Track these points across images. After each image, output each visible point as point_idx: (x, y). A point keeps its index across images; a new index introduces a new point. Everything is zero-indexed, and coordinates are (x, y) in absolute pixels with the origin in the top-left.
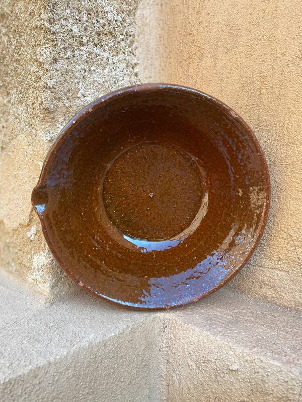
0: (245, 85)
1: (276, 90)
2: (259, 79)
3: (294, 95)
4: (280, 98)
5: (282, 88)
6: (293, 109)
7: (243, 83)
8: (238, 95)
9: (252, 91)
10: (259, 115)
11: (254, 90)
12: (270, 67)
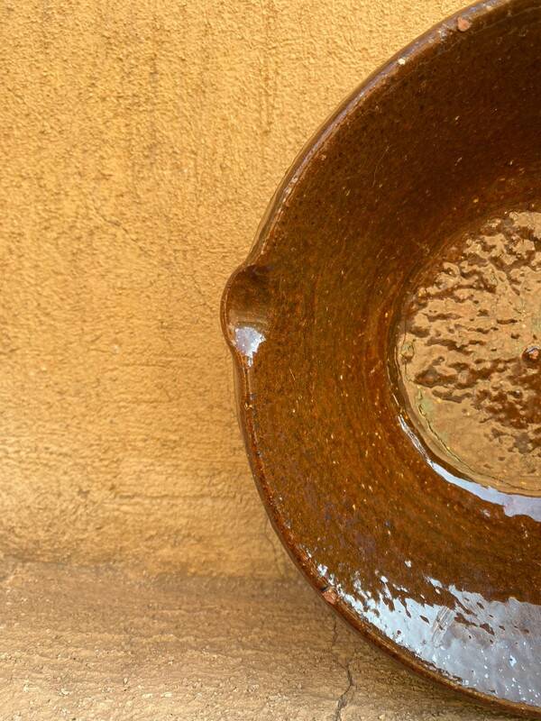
0: (112, 41)
1: (195, 70)
2: (149, 32)
3: (236, 89)
4: (204, 92)
5: (208, 66)
6: (235, 121)
7: (106, 34)
8: (95, 65)
9: (133, 61)
10: (153, 124)
11: (137, 59)
12: (176, 9)
